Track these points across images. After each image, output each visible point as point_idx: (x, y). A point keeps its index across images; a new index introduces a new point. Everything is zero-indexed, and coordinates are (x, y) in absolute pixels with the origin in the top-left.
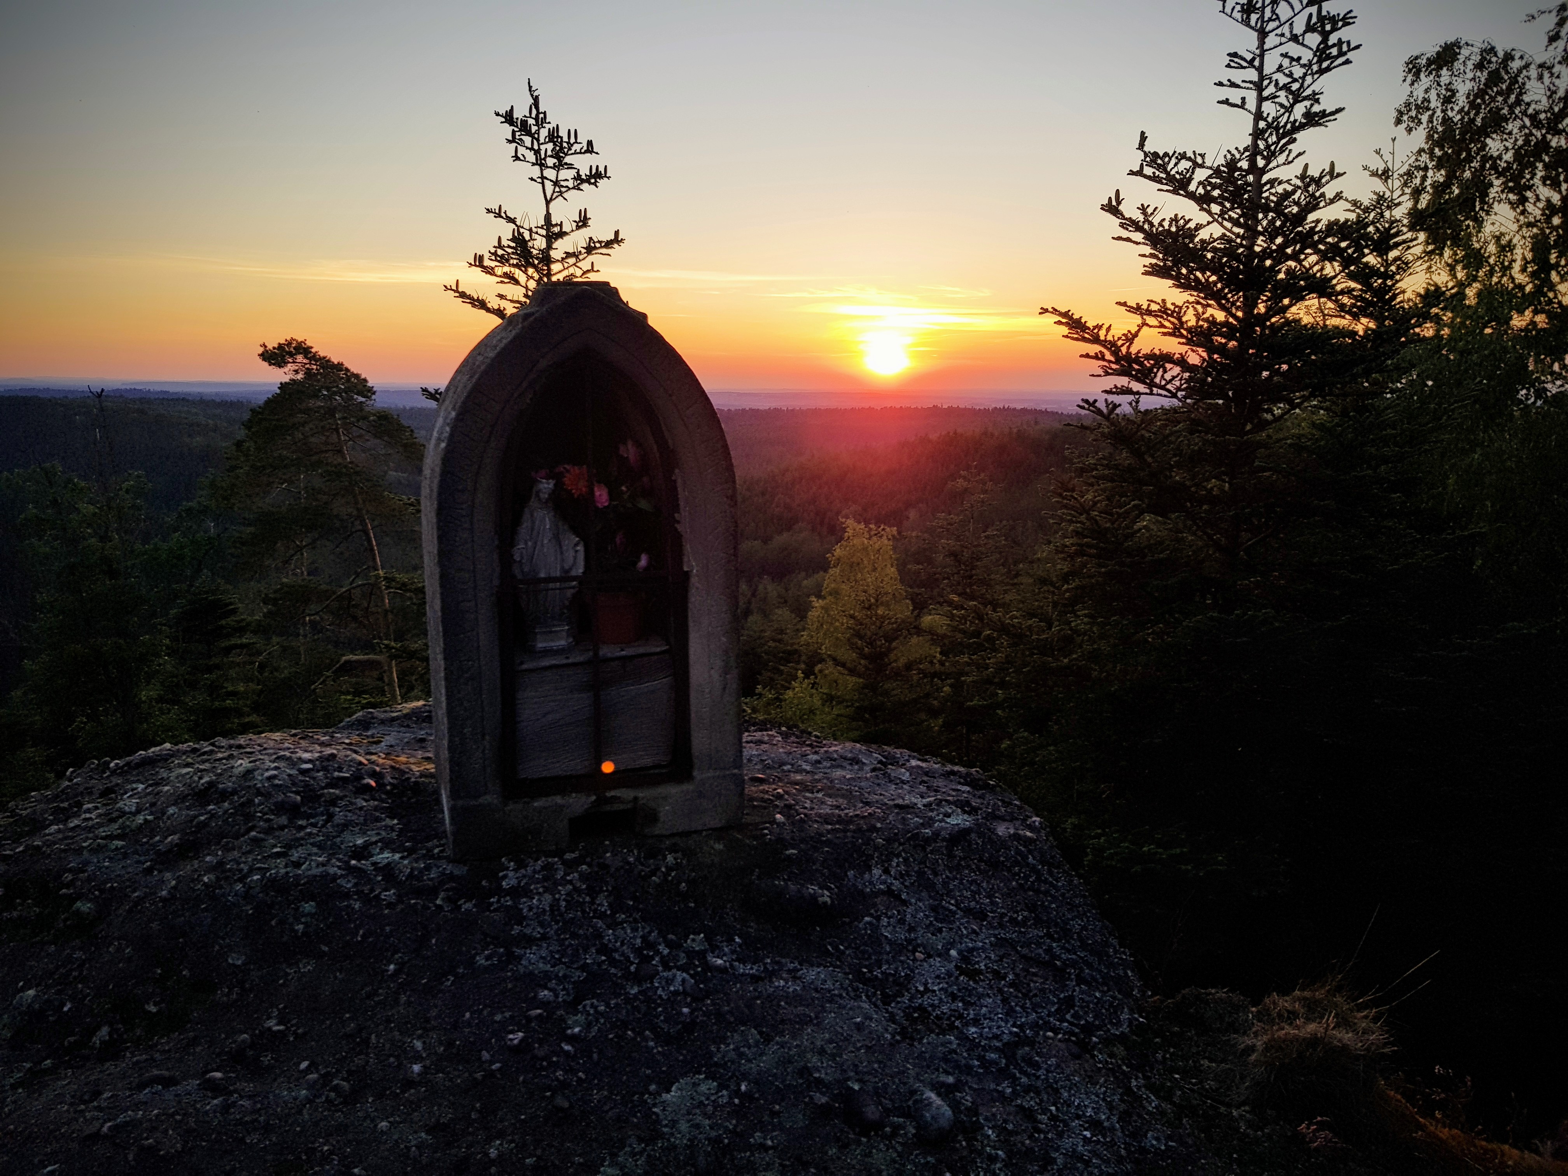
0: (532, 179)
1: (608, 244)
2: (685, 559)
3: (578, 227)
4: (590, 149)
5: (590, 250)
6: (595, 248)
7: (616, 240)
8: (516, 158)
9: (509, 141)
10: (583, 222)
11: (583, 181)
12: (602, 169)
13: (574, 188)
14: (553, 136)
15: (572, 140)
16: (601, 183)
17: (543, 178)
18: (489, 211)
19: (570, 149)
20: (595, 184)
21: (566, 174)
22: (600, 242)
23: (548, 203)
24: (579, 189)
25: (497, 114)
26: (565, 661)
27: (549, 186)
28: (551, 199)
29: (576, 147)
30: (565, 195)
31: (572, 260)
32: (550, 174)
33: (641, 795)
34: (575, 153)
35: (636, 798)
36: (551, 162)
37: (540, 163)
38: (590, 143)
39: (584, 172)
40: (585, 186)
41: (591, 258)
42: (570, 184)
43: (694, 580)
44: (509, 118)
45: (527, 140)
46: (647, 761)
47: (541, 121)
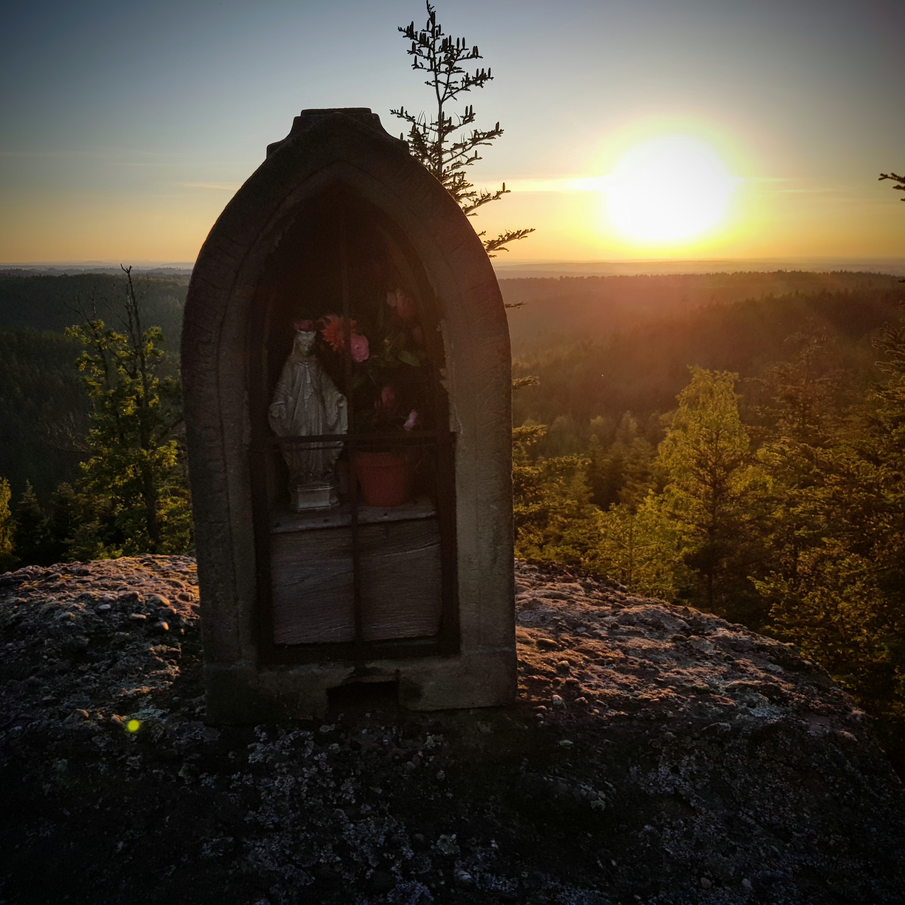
0: (427, 83)
1: (490, 135)
2: (452, 419)
3: (465, 122)
4: (475, 54)
5: (475, 141)
6: (479, 139)
7: (497, 131)
8: (416, 66)
9: (410, 52)
10: (469, 117)
11: (470, 83)
12: (486, 72)
13: (462, 89)
14: (446, 46)
15: (461, 47)
16: (486, 83)
17: (437, 81)
18: (393, 112)
19: (458, 55)
20: (481, 84)
21: (457, 78)
22: (484, 134)
23: (441, 102)
24: (467, 90)
25: (400, 30)
26: (325, 525)
27: (441, 88)
28: (443, 100)
29: (464, 53)
30: (455, 95)
31: (459, 150)
32: (442, 77)
33: (402, 669)
34: (463, 58)
35: (398, 671)
36: (443, 67)
37: (436, 70)
38: (475, 49)
39: (472, 75)
40: (472, 87)
41: (475, 148)
42: (459, 85)
43: (461, 443)
44: (410, 32)
45: (425, 51)
46: (412, 631)
47: (436, 33)
